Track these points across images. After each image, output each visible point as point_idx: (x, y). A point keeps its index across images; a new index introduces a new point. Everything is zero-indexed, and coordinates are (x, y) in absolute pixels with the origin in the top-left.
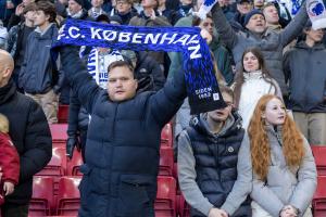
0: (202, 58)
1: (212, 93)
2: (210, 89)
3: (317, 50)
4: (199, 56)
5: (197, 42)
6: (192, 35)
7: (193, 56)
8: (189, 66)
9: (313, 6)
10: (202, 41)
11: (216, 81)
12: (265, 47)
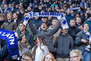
0: (15, 44)
1: (17, 57)
2: (17, 56)
3: (66, 36)
4: (14, 43)
5: (13, 38)
6: (11, 34)
7: (11, 43)
8: (10, 47)
9: (63, 21)
10: (15, 38)
11: (19, 53)
12: (46, 35)
